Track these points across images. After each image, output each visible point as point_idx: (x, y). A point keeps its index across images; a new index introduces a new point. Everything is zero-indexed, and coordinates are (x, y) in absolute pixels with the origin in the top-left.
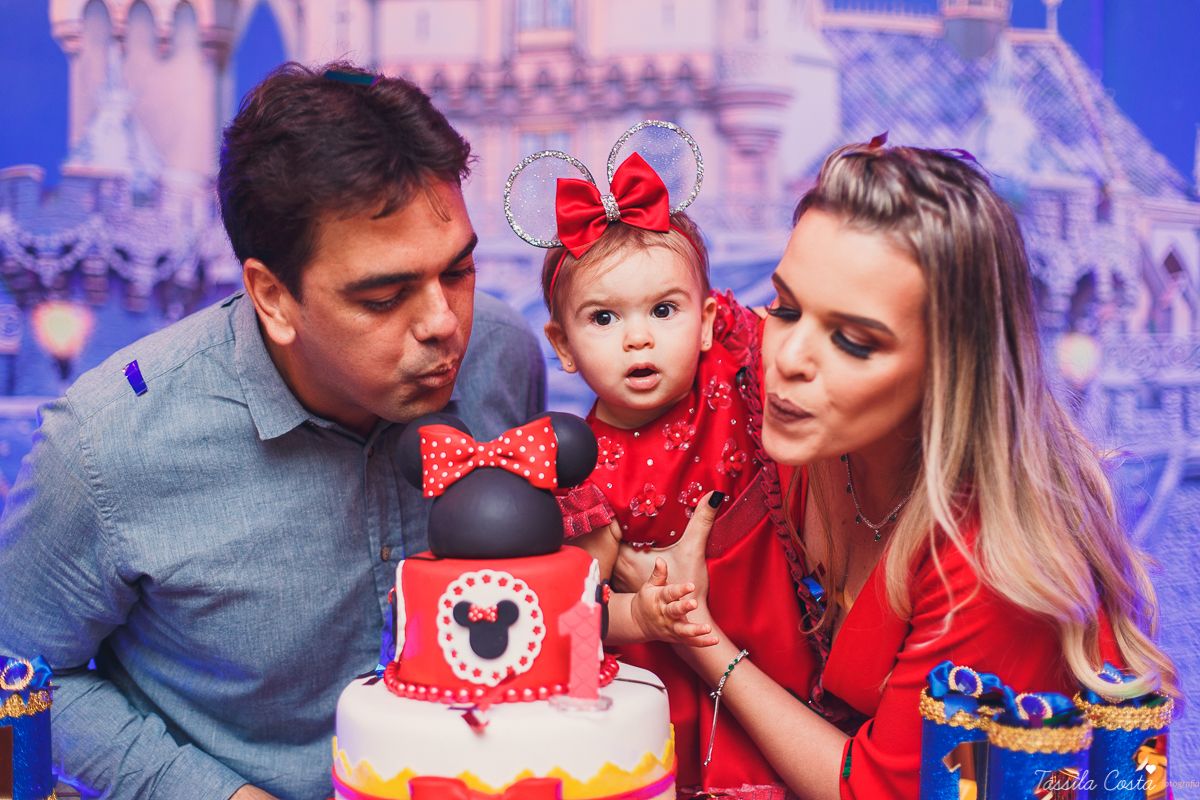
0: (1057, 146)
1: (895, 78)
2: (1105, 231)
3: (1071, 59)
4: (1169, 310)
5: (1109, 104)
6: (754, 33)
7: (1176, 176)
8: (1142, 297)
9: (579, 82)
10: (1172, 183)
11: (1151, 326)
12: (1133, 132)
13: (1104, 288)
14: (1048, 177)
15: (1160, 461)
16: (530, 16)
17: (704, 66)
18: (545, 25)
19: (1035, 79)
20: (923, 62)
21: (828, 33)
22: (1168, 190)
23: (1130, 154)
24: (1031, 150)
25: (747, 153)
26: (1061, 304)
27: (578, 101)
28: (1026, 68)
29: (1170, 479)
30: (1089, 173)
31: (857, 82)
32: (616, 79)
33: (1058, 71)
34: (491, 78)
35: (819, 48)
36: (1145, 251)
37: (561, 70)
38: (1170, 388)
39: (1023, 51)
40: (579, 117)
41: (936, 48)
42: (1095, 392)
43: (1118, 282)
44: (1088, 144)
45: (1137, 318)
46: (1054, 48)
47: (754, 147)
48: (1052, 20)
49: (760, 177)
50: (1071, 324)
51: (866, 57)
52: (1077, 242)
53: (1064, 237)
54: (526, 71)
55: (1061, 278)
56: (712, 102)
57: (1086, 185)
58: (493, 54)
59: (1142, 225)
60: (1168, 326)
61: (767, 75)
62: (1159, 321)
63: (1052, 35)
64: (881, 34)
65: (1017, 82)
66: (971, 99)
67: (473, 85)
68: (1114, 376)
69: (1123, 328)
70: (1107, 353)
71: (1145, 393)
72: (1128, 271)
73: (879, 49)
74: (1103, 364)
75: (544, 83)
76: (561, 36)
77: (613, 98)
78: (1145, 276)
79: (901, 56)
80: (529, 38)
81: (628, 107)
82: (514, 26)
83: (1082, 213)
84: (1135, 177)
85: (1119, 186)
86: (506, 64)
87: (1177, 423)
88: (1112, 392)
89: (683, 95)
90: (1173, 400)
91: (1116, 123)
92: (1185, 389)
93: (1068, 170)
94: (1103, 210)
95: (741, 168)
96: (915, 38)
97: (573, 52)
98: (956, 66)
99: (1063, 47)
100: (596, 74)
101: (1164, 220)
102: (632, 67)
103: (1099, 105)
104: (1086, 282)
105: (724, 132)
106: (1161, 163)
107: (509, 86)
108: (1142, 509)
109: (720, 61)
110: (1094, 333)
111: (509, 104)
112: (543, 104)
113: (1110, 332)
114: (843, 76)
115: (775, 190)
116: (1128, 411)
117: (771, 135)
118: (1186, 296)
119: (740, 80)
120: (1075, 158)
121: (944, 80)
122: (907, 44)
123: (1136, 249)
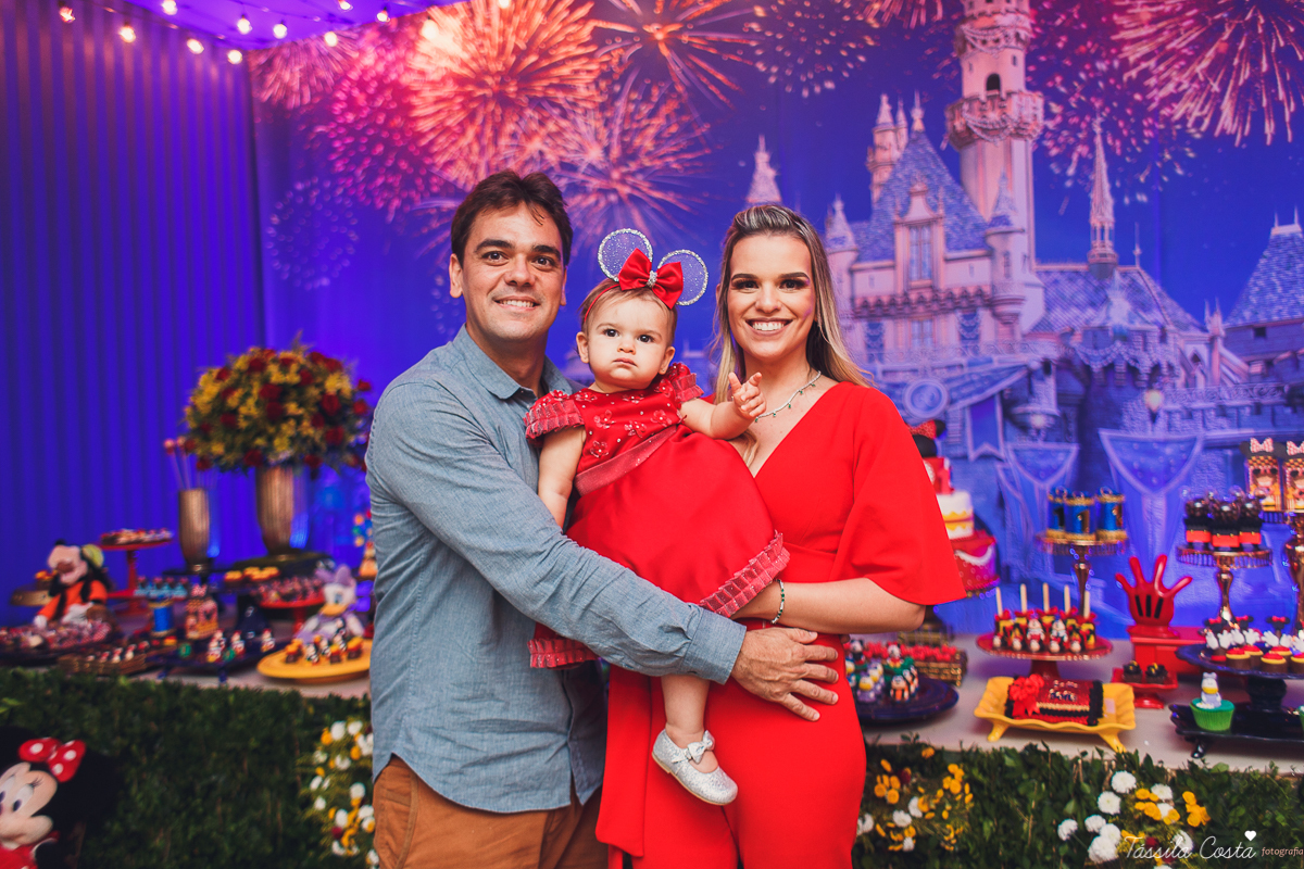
0: (1141, 313)
1: (1068, 290)
2: (1164, 346)
3: (1146, 277)
4: (1195, 378)
5: (1164, 294)
6: (1008, 275)
7: (1196, 322)
8: (1182, 373)
9: (935, 299)
10: (1194, 325)
11: (1186, 385)
12: (1175, 304)
13: (1165, 370)
14: (1138, 325)
15: (1192, 442)
16: (914, 275)
17: (987, 290)
18: (921, 278)
19: (1130, 286)
20: (1080, 282)
21: (1038, 274)
22: (1192, 328)
23: (1174, 314)
24: (1129, 314)
25: (1006, 323)
26: (1145, 378)
27: (935, 307)
28: (1126, 282)
29: (1198, 448)
30: (1156, 323)
31: (1052, 292)
32: (950, 296)
33: (1141, 282)
34: (899, 301)
35: (1036, 280)
36: (1183, 354)
37: (928, 295)
38: (1196, 410)
39: (1124, 275)
40: (935, 314)
41: (1086, 276)
42: (1162, 414)
43: (1170, 367)
44: (1156, 311)
45: (1180, 382)
46: (1139, 273)
47: (1009, 321)
48: (1137, 261)
49: (1012, 333)
50: (1150, 387)
51: (1056, 282)
52: (1152, 352)
53: (1145, 350)
54: (913, 296)
55: (1145, 365)
56: (991, 303)
57: (1155, 328)
58: (900, 291)
59: (1181, 343)
60: (1195, 385)
61: (1014, 292)
62: (1190, 383)
63: (1138, 267)
64: (1062, 272)
65: (1122, 288)
66: (1102, 295)
67: (893, 302)
68: (1170, 406)
69: (1174, 386)
70: (1167, 397)
71: (1185, 413)
72: (1175, 362)
73: (1062, 278)
74: (1165, 402)
75: (921, 300)
76: (927, 282)
77: (949, 305)
78: (1183, 365)
79: (1071, 280)
80: (915, 283)
81: (956, 307)
82: (908, 278)
83: (1154, 340)
84: (1177, 324)
85: (1171, 327)
86: (906, 294)
87: (1200, 425)
88: (1169, 413)
89: (978, 301)
90: (1198, 415)
91: (1168, 301)
92: (1203, 411)
93: (1147, 322)
94: (1163, 338)
95: (1004, 329)
96: (1077, 272)
97: (932, 288)
98: (1095, 283)
99: (1142, 272)
100: (942, 296)
101: (1191, 340)
102: (957, 292)
103: (1160, 295)
104: (1156, 368)
105: (996, 316)
106: (1189, 317)
107: (907, 302)
108: (1185, 461)
109: (993, 287)
110: (1161, 389)
111: (907, 310)
112: (921, 309)
113: (1168, 388)
114: (1046, 290)
115: (1018, 337)
116: (1177, 421)
117: (1016, 316)
118: (1202, 372)
119: (1002, 294)
120: (1149, 317)
121: (1090, 289)
122: (1074, 275)
123: (1178, 353)
